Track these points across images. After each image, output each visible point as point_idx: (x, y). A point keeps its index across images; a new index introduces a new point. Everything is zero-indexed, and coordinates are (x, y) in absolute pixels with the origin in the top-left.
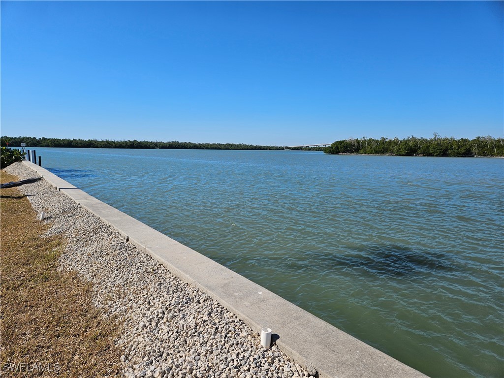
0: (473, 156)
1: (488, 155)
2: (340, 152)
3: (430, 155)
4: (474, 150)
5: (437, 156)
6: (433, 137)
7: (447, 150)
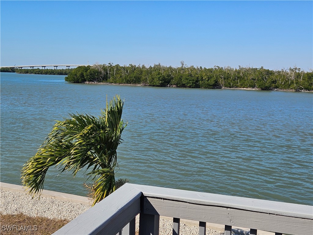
0: (220, 88)
1: (233, 87)
2: (86, 81)
3: (184, 86)
4: (221, 82)
5: (190, 87)
6: (180, 66)
7: (197, 81)
